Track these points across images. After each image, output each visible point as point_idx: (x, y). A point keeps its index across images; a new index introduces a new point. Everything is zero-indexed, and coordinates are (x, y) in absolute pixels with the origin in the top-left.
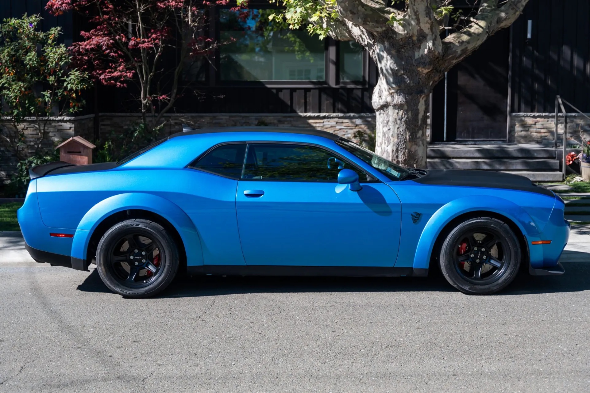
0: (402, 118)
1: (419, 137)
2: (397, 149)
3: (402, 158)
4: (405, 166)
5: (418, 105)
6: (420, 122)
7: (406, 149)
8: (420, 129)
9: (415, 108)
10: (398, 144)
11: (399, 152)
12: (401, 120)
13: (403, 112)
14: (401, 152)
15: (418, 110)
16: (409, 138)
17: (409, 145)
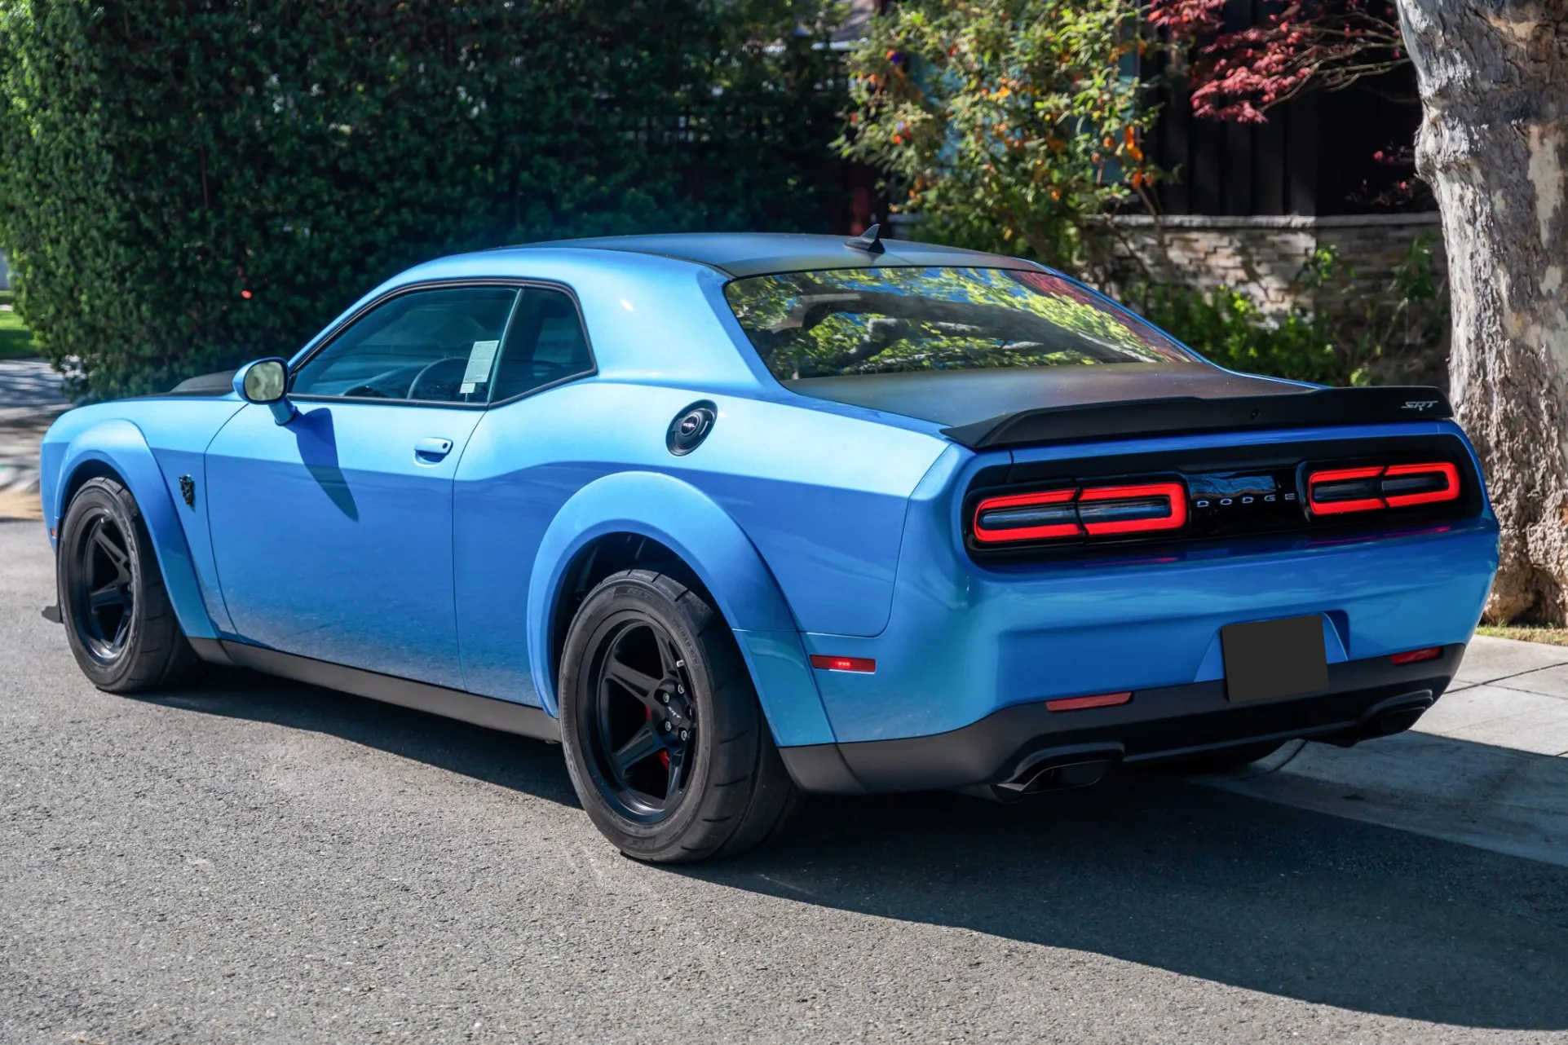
0: (1475, 219)
1: (1550, 291)
2: (1478, 337)
3: (1497, 369)
4: (1508, 402)
5: (1524, 170)
6: (1545, 235)
7: (1503, 339)
8: (1546, 262)
9: (1515, 176)
10: (1479, 315)
11: (1487, 348)
12: (1472, 222)
13: (1475, 193)
14: (1490, 348)
15: (1530, 185)
16: (1511, 296)
17: (1512, 322)
